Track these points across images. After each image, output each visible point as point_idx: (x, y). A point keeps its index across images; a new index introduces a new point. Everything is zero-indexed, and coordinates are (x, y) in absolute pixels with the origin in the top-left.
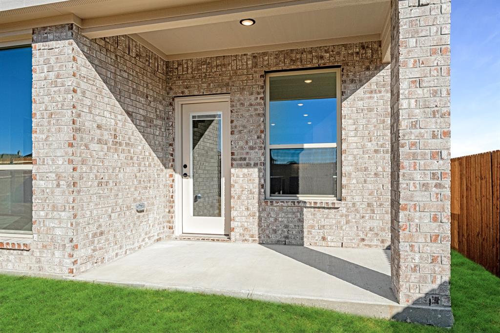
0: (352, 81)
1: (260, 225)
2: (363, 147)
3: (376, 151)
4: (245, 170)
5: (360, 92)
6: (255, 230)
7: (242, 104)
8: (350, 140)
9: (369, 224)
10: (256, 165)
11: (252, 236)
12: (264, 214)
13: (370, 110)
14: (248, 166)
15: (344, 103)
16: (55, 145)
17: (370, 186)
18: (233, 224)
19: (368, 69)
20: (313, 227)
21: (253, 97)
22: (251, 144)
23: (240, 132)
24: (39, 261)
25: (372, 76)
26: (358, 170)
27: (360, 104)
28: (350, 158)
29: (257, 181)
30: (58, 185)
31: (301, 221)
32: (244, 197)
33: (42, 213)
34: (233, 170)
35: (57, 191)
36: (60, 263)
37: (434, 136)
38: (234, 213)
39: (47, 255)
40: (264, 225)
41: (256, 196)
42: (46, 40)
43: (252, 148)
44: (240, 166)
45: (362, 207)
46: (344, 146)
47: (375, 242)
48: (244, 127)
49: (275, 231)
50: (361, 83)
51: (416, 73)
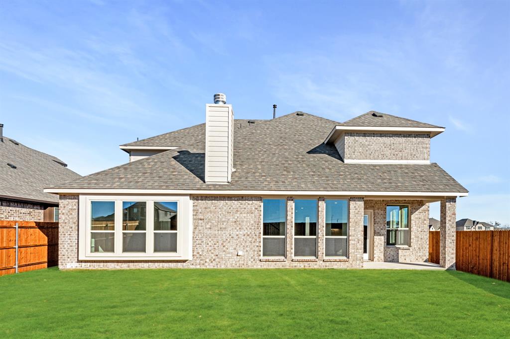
0: (415, 209)
1: (384, 256)
2: (417, 230)
3: (421, 231)
4: (379, 237)
5: (417, 212)
6: (382, 257)
7: (379, 214)
8: (414, 227)
9: (419, 254)
10: (383, 235)
11: (381, 260)
12: (386, 252)
13: (420, 218)
14: (380, 235)
15: (412, 216)
16: (357, 231)
17: (420, 242)
18: (375, 256)
19: (419, 205)
20: (402, 256)
21: (382, 212)
22: (381, 228)
23: (378, 223)
24: (351, 264)
25: (420, 208)
26: (416, 237)
27: (417, 216)
28: (414, 233)
29: (383, 240)
30: (358, 243)
31: (398, 254)
32: (379, 246)
33: (353, 251)
34: (375, 237)
35: (358, 244)
36: (359, 265)
37: (453, 232)
38: (375, 252)
39: (354, 263)
40: (386, 255)
41: (383, 246)
42: (355, 201)
43: (382, 229)
44: (378, 235)
45: (417, 249)
46: (412, 229)
47: (421, 260)
48: (379, 222)
49: (389, 258)
50: (417, 209)
51: (449, 219)
